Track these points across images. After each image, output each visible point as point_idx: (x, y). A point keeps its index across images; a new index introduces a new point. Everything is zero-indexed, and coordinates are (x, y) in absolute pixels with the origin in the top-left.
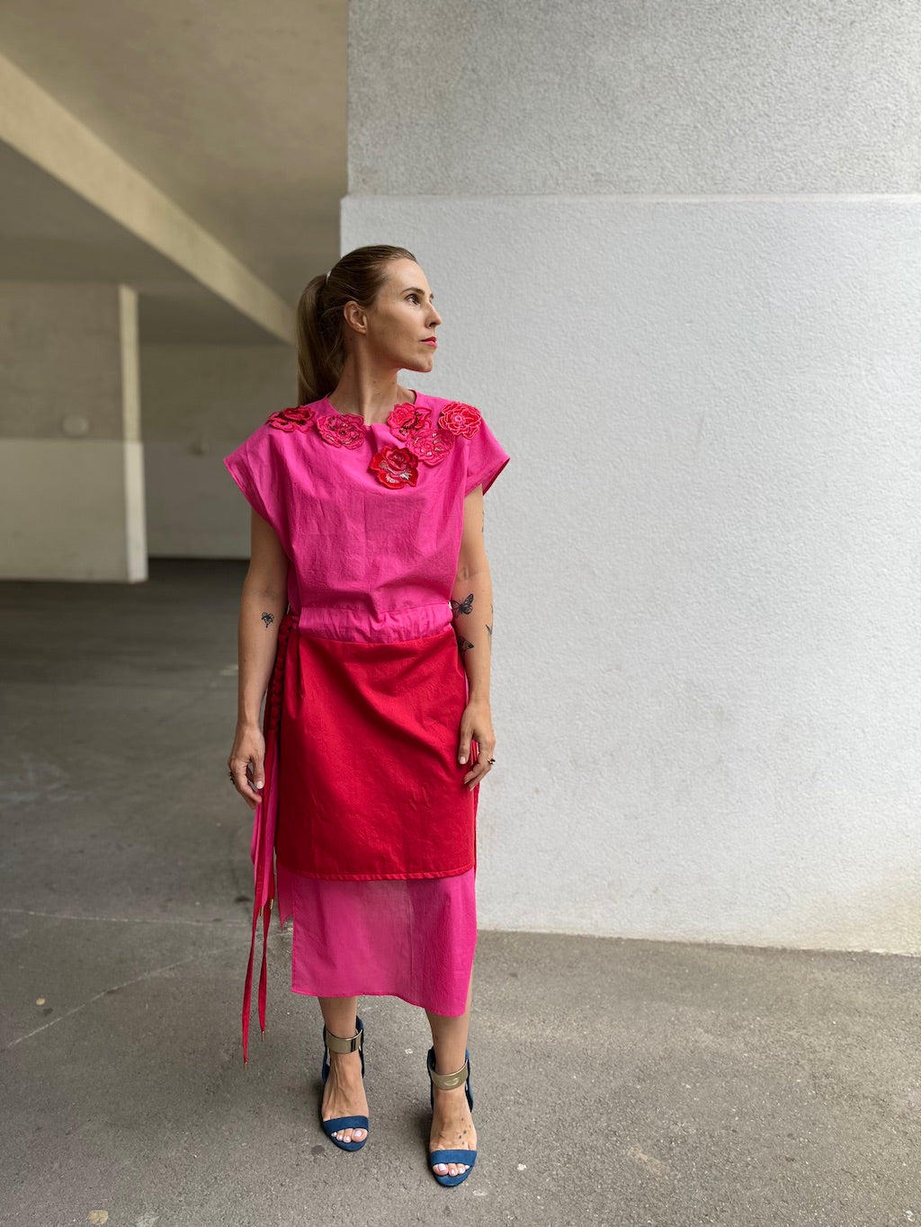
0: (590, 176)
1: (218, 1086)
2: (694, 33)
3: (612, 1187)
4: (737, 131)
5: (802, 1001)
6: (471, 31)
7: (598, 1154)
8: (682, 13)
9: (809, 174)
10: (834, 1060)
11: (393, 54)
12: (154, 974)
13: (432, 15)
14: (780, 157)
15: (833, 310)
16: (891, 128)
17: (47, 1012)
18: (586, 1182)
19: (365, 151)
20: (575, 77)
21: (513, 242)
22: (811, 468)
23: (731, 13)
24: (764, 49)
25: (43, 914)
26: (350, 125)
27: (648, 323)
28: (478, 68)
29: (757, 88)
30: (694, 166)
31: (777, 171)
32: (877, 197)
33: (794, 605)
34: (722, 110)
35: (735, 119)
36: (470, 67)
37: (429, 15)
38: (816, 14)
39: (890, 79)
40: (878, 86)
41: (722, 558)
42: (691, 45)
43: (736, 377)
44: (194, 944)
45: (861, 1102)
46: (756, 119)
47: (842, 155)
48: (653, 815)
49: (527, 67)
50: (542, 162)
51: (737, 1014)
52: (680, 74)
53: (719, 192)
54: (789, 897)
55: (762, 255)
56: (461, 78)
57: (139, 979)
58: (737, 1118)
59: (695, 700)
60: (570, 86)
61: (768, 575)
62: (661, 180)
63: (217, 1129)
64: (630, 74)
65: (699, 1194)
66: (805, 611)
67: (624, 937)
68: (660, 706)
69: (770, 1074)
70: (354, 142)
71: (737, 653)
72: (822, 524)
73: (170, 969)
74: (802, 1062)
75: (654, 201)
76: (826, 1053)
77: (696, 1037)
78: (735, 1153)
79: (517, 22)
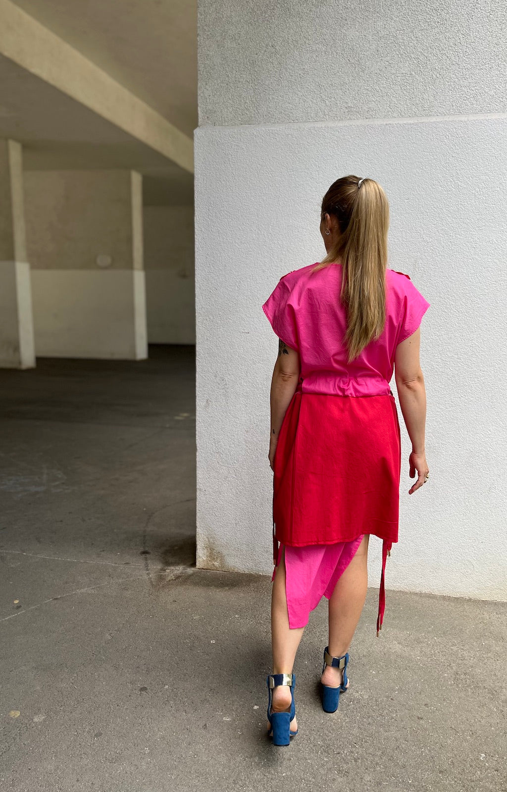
0: (345, 109)
2: (410, 13)
4: (438, 75)
5: (468, 630)
6: (271, 21)
9: (485, 101)
11: (225, 39)
13: (248, 13)
14: (466, 90)
17: (19, 607)
19: (208, 100)
20: (335, 47)
21: (297, 152)
22: (487, 291)
24: (455, 21)
25: (31, 555)
26: (199, 84)
28: (276, 44)
29: (451, 47)
30: (410, 100)
31: (464, 100)
34: (428, 62)
35: (437, 68)
36: (270, 44)
37: (246, 13)
42: (408, 21)
43: (437, 233)
44: (110, 576)
45: (481, 691)
46: (450, 67)
49: (305, 42)
50: (315, 101)
51: (423, 634)
53: (427, 115)
55: (453, 154)
56: (265, 51)
57: (74, 593)
60: (332, 53)
61: (459, 361)
62: (390, 110)
63: (92, 674)
64: (369, 43)
69: (429, 670)
70: (202, 94)
71: (439, 410)
73: (92, 589)
74: (453, 664)
75: (385, 123)
76: (471, 661)
77: (391, 646)
78: (387, 711)
79: (299, 14)
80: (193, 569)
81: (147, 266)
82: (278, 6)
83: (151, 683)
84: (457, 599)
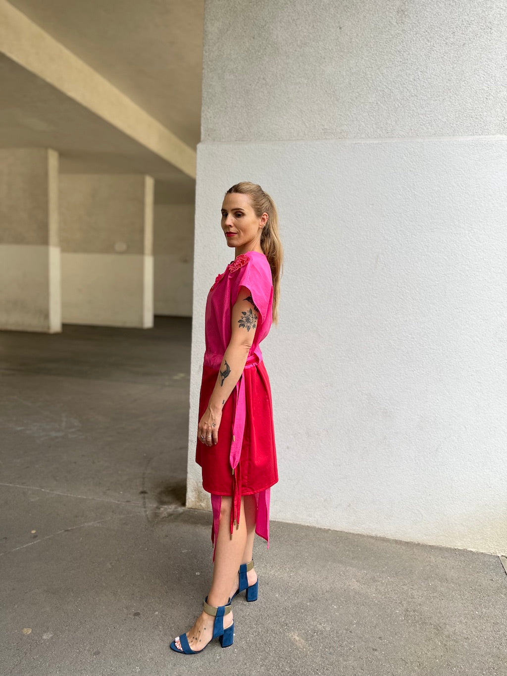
0: (322, 130)
1: (101, 579)
2: (377, 54)
3: (275, 650)
4: (400, 105)
5: (417, 572)
6: (263, 59)
7: (274, 633)
8: (372, 44)
9: (438, 126)
10: (422, 603)
11: (225, 72)
12: (90, 524)
13: (244, 51)
14: (423, 117)
15: (450, 198)
16: (485, 100)
17: (35, 537)
18: (262, 646)
19: (209, 121)
20: (315, 80)
21: (281, 164)
22: (437, 282)
23: (398, 42)
24: (415, 60)
25: (48, 491)
26: (203, 108)
27: (350, 205)
28: (266, 77)
29: (411, 81)
30: (376, 124)
31: (421, 125)
32: (477, 137)
33: (427, 356)
34: (392, 94)
35: (399, 99)
36: (262, 77)
37: (242, 52)
38: (444, 41)
39: (485, 74)
40: (478, 77)
41: (388, 329)
42: (376, 60)
43: (396, 234)
44: (113, 512)
45: (428, 627)
46: (410, 98)
47: (457, 116)
48: (348, 465)
49: (290, 76)
50: (297, 123)
51: (378, 574)
52: (370, 76)
53: (389, 137)
54: (422, 516)
55: (411, 169)
56: (258, 83)
57: (82, 526)
58: (355, 626)
59: (372, 405)
60: (312, 85)
61: (413, 340)
62: (359, 132)
63: (94, 599)
64: (343, 77)
65: (318, 660)
66: (433, 359)
67: (332, 529)
68: (353, 407)
69: (383, 606)
70: (205, 116)
71: (395, 381)
72: (443, 313)
73: (98, 523)
74: (403, 602)
75: (354, 142)
76: (419, 599)
77: (350, 583)
78: (346, 643)
79: (286, 53)
80: (183, 508)
81: (155, 252)
82: (269, 46)
83: (143, 609)
84: (407, 543)
